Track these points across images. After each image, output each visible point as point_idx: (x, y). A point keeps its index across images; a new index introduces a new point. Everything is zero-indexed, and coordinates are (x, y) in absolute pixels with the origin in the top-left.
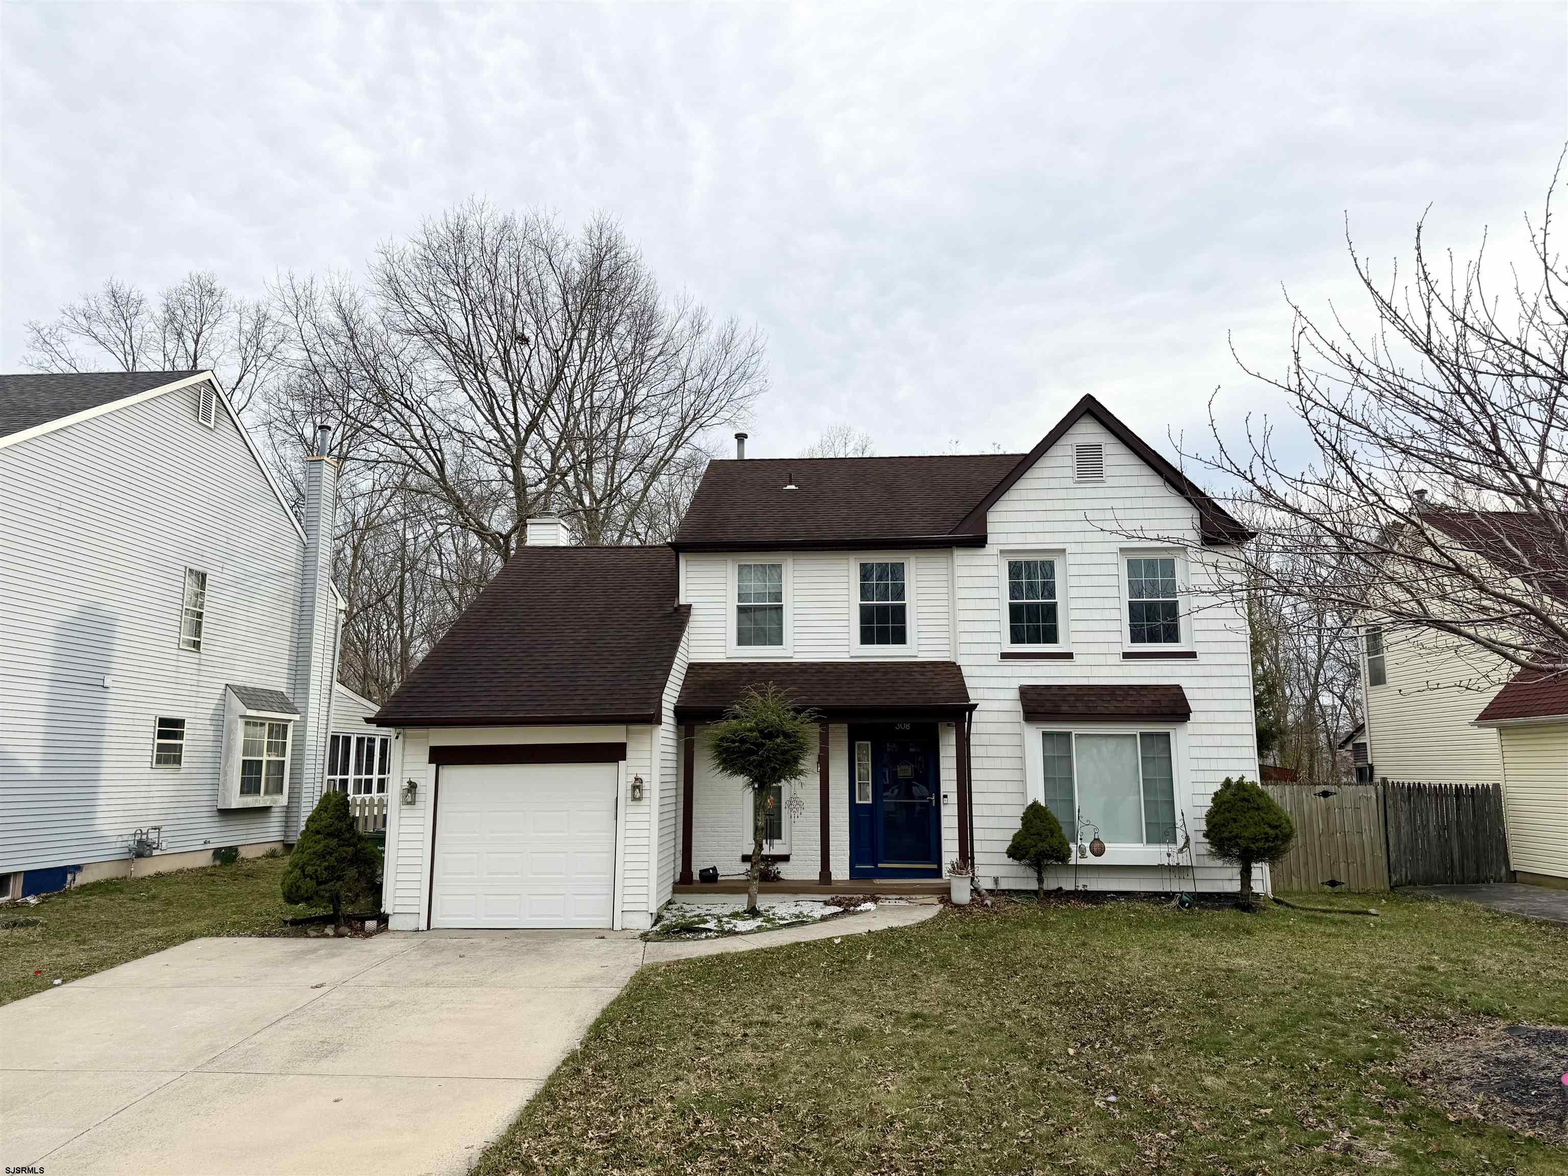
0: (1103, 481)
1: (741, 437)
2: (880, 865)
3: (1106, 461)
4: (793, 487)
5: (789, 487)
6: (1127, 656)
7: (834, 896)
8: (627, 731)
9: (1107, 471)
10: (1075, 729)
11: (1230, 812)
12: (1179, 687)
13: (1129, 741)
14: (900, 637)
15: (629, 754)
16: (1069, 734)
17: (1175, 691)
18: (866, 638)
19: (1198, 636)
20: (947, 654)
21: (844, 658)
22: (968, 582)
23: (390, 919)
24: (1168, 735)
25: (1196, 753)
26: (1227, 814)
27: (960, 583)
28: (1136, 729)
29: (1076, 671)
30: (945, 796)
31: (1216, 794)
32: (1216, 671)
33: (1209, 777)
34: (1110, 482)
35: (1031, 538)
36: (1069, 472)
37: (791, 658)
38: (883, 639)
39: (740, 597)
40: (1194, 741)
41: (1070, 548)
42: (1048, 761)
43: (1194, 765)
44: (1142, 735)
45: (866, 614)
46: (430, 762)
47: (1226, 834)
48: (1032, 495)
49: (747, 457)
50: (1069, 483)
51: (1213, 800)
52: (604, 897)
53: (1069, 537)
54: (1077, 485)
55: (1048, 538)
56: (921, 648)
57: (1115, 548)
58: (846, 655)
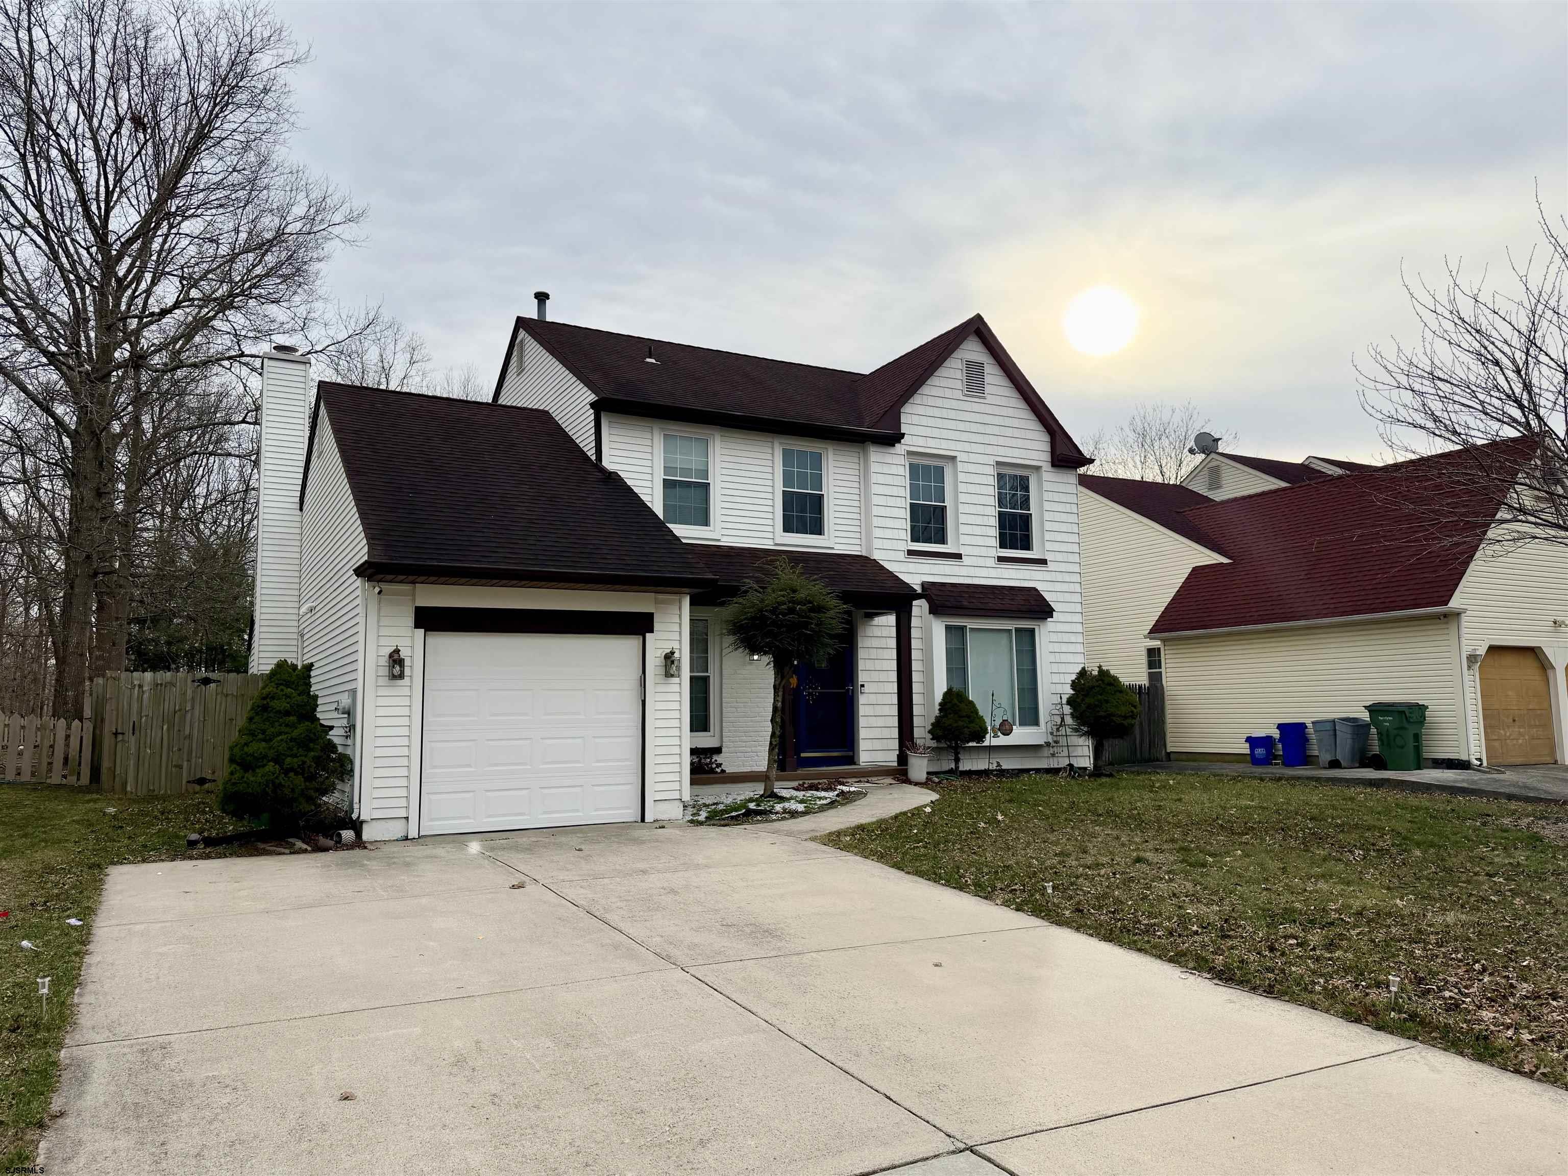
0: (984, 398)
1: (542, 297)
2: (803, 755)
3: (988, 379)
4: (653, 361)
5: (648, 360)
6: (1001, 559)
8: (655, 599)
9: (988, 389)
10: (970, 624)
12: (1035, 589)
13: (1005, 636)
14: (817, 528)
15: (657, 626)
16: (963, 628)
17: (1035, 593)
18: (788, 527)
19: (1048, 546)
20: (858, 548)
21: (768, 545)
22: (881, 479)
23: (365, 826)
24: (1032, 631)
25: (1057, 648)
27: (874, 478)
28: (1011, 625)
29: (964, 571)
30: (863, 686)
31: (1073, 682)
32: (1059, 577)
33: (1063, 668)
34: (990, 399)
35: (932, 443)
36: (959, 384)
37: (719, 540)
38: (803, 529)
39: (667, 470)
40: (1054, 637)
41: (961, 457)
42: (949, 652)
43: (1052, 658)
44: (1017, 630)
45: (789, 500)
46: (417, 626)
48: (931, 401)
49: (549, 319)
50: (959, 395)
51: (1074, 685)
53: (960, 446)
54: (965, 398)
55: (944, 444)
56: (838, 540)
57: (991, 460)
58: (771, 542)
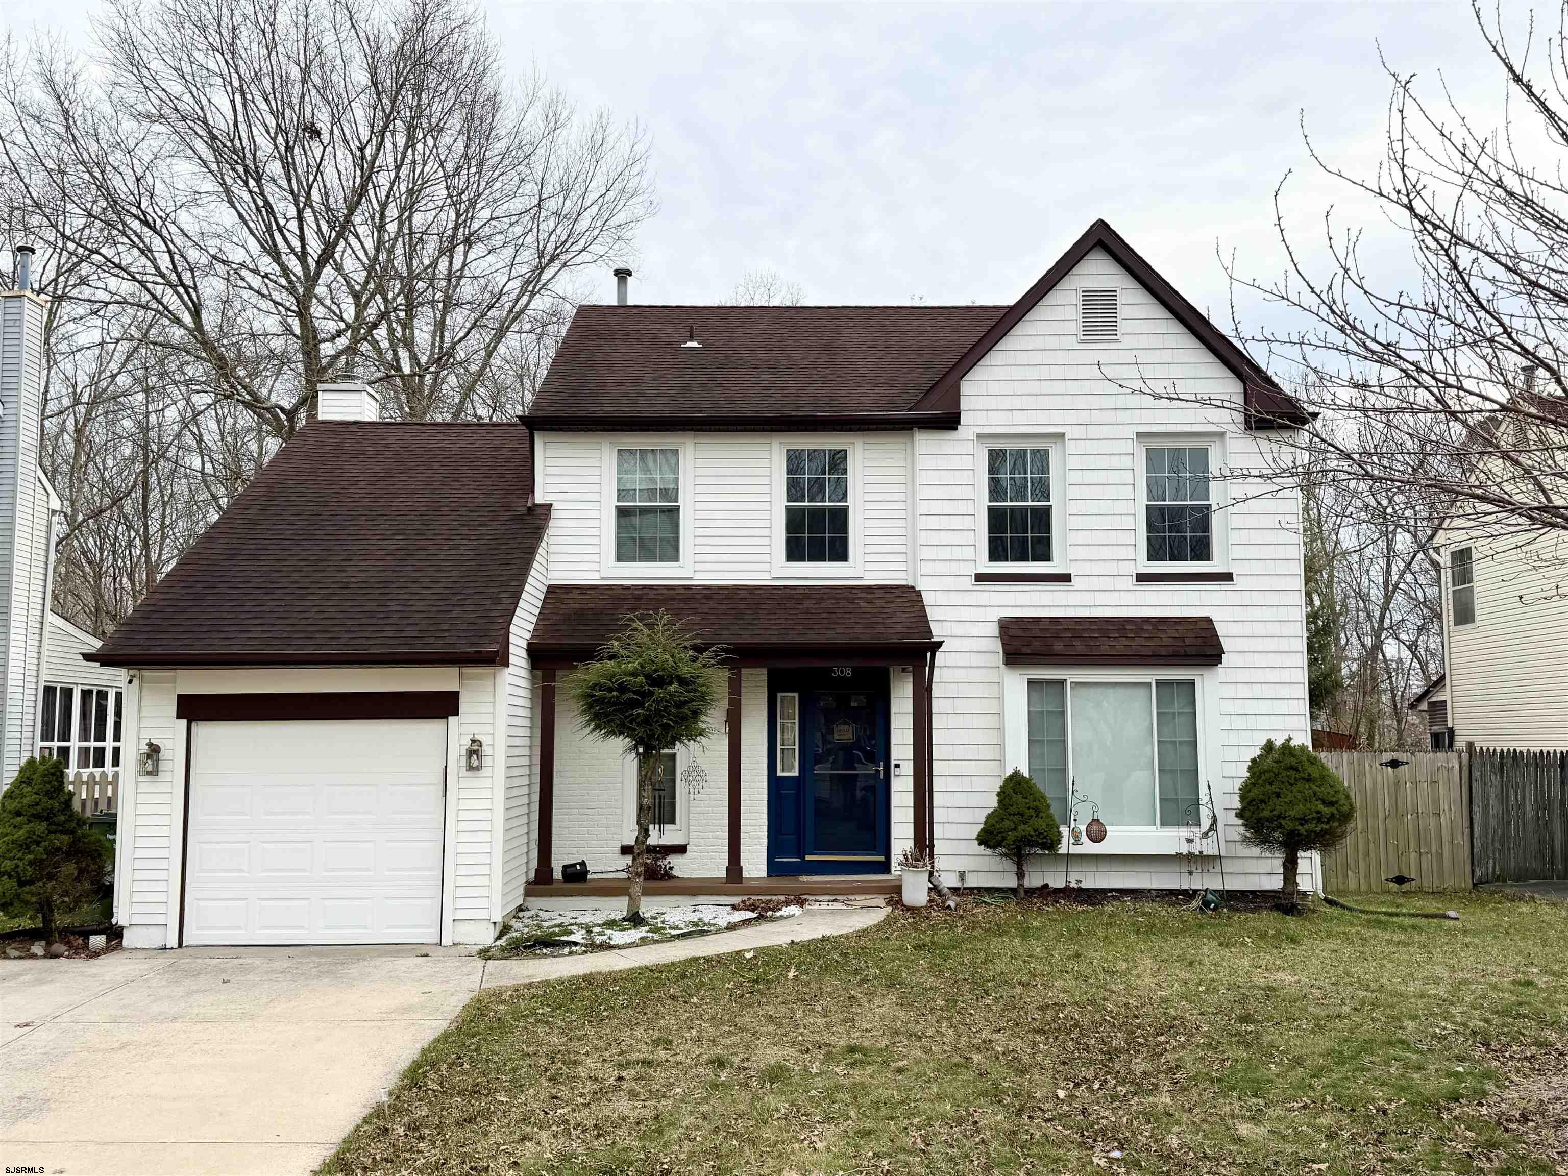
0: (1117, 341)
1: (622, 275)
2: (808, 858)
3: (1123, 312)
4: (694, 344)
5: (690, 344)
6: (1142, 578)
7: (745, 898)
8: (460, 675)
9: (1123, 327)
10: (1072, 675)
11: (1271, 784)
12: (1208, 620)
13: (1142, 692)
14: (840, 553)
15: (463, 707)
16: (1062, 683)
17: (1205, 625)
18: (794, 552)
19: (1237, 552)
20: (903, 575)
21: (762, 579)
22: (933, 478)
23: (125, 932)
24: (1192, 683)
25: (1230, 707)
26: (1268, 787)
27: (922, 478)
28: (1150, 675)
29: (1075, 599)
30: (897, 766)
31: (1253, 761)
32: (1257, 598)
33: (1246, 738)
34: (1127, 342)
35: (1019, 418)
36: (1071, 327)
37: (691, 579)
38: (817, 555)
39: (622, 494)
40: (1228, 691)
41: (1070, 432)
42: (1034, 720)
43: (1226, 723)
44: (1158, 683)
45: (794, 520)
46: (179, 716)
47: (1266, 813)
48: (1022, 358)
49: (630, 302)
50: (1072, 342)
51: (1250, 768)
52: (428, 902)
53: (1071, 417)
54: (1083, 346)
55: (1042, 418)
56: (869, 566)
57: (1131, 432)
58: (767, 576)
